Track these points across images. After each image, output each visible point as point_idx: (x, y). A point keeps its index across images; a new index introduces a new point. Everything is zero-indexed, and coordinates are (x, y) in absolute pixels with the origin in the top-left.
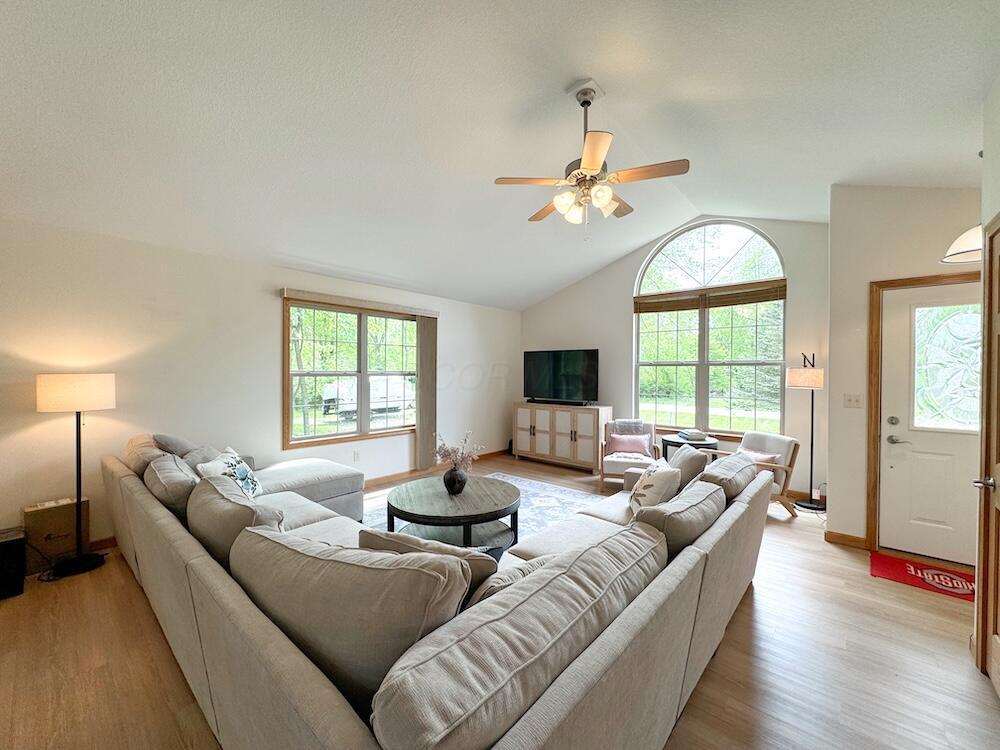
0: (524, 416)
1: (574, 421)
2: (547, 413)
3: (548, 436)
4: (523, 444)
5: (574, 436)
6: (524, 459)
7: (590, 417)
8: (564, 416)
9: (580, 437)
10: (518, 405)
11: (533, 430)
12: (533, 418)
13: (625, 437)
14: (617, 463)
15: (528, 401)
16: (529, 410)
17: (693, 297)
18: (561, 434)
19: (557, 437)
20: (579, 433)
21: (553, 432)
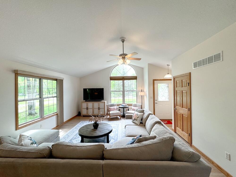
0: (84, 105)
1: (99, 105)
2: (92, 104)
3: (92, 109)
4: (84, 112)
5: (99, 109)
6: (84, 116)
7: (103, 104)
8: (96, 104)
9: (101, 108)
10: (82, 102)
11: (87, 109)
12: (87, 105)
13: (112, 107)
14: (113, 113)
15: (85, 101)
16: (86, 104)
17: (122, 78)
18: (95, 108)
19: (95, 109)
20: (100, 108)
21: (93, 108)
